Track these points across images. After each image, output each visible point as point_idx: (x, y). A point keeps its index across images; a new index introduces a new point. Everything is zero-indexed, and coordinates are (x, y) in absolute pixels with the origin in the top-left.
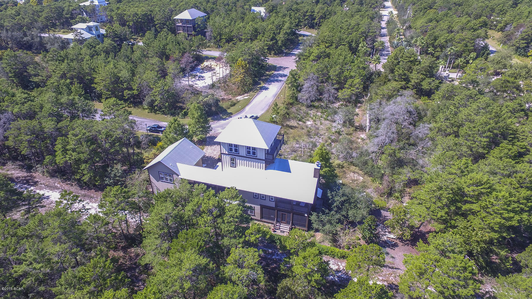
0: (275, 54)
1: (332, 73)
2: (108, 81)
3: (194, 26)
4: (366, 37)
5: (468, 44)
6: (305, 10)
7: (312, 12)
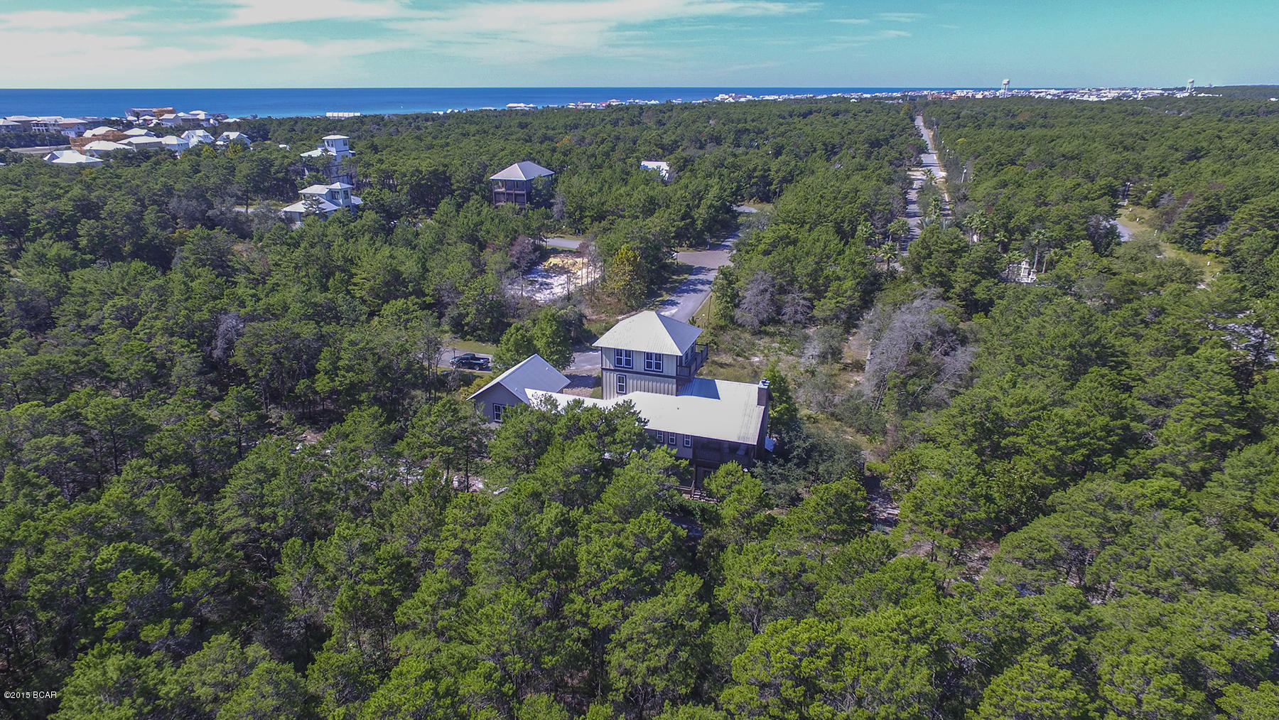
0: (690, 246)
1: (801, 270)
2: (379, 279)
3: (529, 194)
4: (872, 213)
5: (1075, 226)
6: (751, 167)
7: (765, 171)
